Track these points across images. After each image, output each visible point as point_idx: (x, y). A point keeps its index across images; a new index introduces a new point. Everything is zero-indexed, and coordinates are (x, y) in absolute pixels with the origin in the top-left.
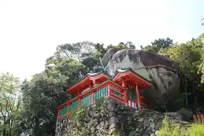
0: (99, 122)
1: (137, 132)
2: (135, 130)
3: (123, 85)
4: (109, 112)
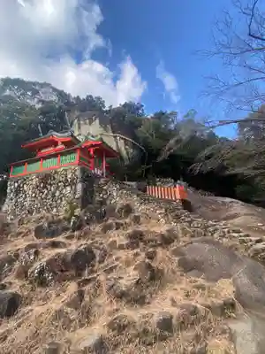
4: (77, 179)
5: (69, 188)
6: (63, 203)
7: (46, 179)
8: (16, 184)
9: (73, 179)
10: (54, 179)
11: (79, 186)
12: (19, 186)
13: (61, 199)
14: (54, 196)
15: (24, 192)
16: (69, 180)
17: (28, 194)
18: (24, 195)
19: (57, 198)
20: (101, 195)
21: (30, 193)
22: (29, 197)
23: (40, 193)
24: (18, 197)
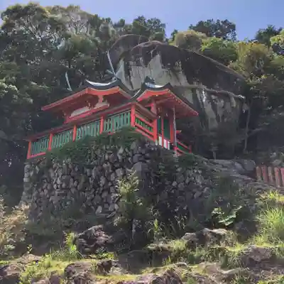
0: (114, 169)
1: (174, 188)
2: (171, 184)
3: (154, 110)
4: (133, 155)
5: (120, 172)
6: (112, 196)
9: (126, 157)
10: (96, 158)
12: (41, 172)
13: (108, 190)
14: (96, 186)
15: (50, 181)
16: (120, 157)
17: (56, 183)
18: (49, 185)
19: (101, 189)
20: (174, 184)
21: (59, 182)
22: (57, 188)
23: (74, 181)
24: (40, 190)
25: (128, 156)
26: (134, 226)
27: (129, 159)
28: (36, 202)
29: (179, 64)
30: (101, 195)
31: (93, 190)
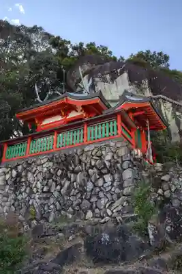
0: (101, 175)
2: (157, 191)
4: (123, 162)
5: (108, 178)
6: (103, 202)
7: (66, 164)
8: (14, 173)
9: (114, 163)
10: (80, 161)
11: (128, 174)
12: (19, 175)
13: (97, 195)
14: (82, 190)
15: (29, 185)
16: (107, 164)
17: (35, 187)
18: (28, 188)
19: (89, 194)
20: (160, 191)
21: (39, 185)
22: (38, 192)
23: (57, 185)
24: (18, 193)
25: (117, 162)
26: (150, 232)
27: (119, 165)
28: (13, 205)
29: (146, 82)
30: (89, 200)
31: (79, 195)
